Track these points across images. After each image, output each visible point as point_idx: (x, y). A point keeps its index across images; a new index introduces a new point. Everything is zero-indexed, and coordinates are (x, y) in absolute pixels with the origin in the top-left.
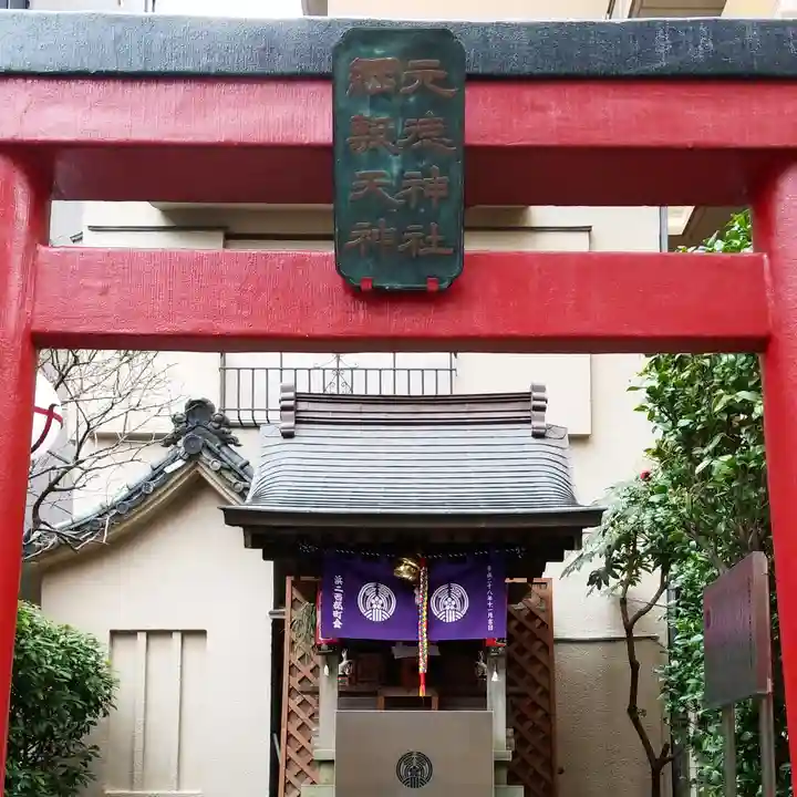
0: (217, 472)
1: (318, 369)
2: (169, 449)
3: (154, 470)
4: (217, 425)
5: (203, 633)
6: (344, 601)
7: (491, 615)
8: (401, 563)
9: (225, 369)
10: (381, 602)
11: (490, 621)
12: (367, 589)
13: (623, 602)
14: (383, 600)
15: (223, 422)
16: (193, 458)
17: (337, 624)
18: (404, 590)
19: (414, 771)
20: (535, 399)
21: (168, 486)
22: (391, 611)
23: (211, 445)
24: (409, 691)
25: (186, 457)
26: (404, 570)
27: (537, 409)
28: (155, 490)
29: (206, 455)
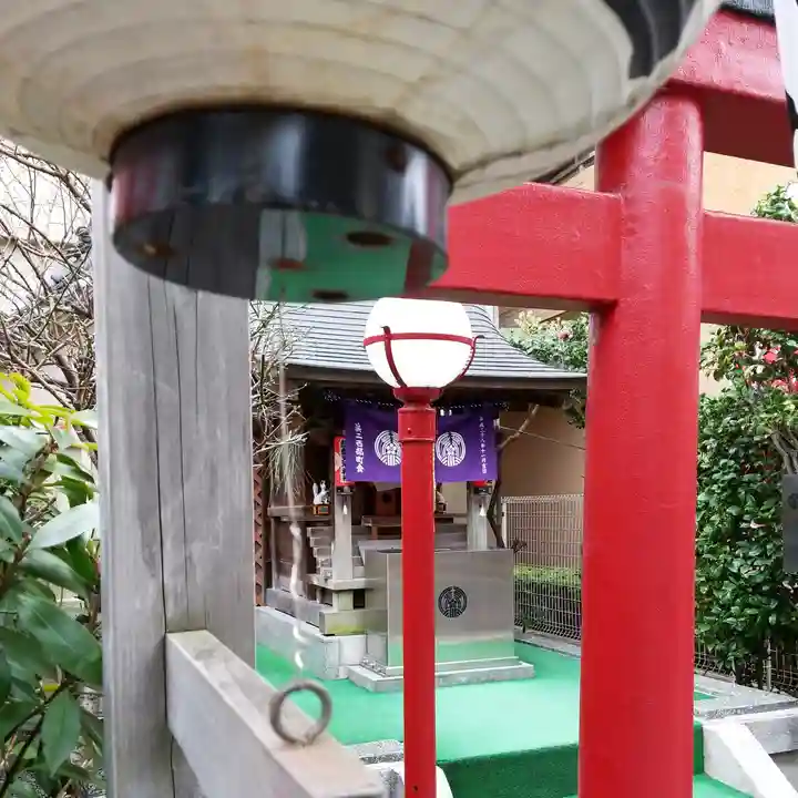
6: (363, 448)
7: (484, 460)
10: (395, 448)
11: (484, 465)
12: (383, 436)
17: (360, 469)
19: (452, 603)
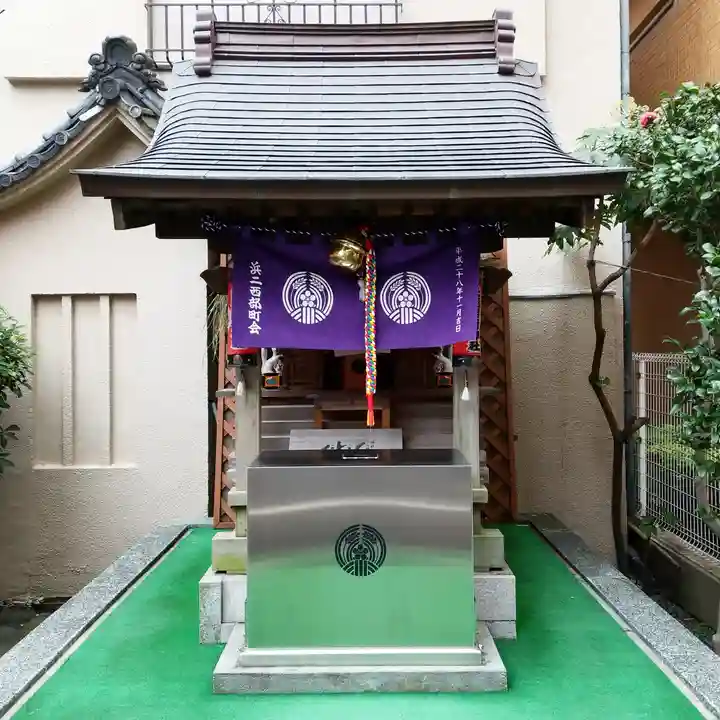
0: (139, 119)
1: (252, 4)
2: (89, 94)
3: (72, 118)
4: (139, 66)
5: (132, 297)
6: (262, 297)
7: (459, 312)
8: (339, 247)
9: (151, 6)
10: (313, 298)
11: (458, 321)
12: (294, 280)
13: (591, 264)
14: (316, 296)
15: (146, 62)
16: (111, 104)
17: (254, 329)
18: (344, 282)
19: (361, 552)
20: (500, 28)
21: (83, 137)
22: (328, 310)
23: (132, 88)
24: (352, 403)
25: (102, 103)
26: (345, 255)
27: (503, 39)
28: (70, 140)
29: (125, 100)
